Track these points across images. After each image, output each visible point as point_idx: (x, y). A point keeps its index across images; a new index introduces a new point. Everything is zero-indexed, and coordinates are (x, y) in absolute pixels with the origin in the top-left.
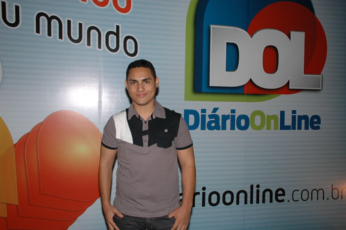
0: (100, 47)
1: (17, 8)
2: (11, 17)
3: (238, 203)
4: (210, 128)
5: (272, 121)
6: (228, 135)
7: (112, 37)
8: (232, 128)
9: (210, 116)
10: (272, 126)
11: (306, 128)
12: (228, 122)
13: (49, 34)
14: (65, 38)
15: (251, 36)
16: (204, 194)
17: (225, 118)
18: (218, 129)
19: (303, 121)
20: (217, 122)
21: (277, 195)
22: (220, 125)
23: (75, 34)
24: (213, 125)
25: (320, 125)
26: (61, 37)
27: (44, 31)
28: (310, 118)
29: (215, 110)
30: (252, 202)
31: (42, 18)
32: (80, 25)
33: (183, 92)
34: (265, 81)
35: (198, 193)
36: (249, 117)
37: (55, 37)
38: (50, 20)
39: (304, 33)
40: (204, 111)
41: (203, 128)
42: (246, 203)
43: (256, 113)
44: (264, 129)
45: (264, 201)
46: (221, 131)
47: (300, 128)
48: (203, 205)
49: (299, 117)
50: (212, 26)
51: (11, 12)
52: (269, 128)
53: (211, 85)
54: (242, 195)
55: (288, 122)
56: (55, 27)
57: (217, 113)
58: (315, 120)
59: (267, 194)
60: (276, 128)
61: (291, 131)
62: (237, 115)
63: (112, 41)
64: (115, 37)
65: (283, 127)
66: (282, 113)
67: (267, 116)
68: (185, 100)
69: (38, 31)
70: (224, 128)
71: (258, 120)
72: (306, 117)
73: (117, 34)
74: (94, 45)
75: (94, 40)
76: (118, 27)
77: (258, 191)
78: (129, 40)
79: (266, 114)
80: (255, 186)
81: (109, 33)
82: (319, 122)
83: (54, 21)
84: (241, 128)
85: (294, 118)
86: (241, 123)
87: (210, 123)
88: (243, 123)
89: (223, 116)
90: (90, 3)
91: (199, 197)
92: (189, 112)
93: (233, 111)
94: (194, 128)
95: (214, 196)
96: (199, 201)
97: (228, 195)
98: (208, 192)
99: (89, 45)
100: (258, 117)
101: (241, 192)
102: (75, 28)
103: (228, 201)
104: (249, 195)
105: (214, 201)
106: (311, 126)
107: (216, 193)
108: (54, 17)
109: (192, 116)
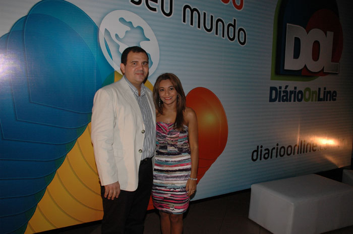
0: (223, 36)
2: (167, 8)
3: (294, 154)
4: (283, 101)
5: (314, 95)
6: (292, 105)
7: (231, 29)
8: (294, 101)
9: (284, 92)
10: (314, 99)
11: (330, 100)
12: (293, 95)
13: (192, 24)
14: (202, 27)
15: (308, 33)
16: (277, 148)
17: (291, 92)
18: (287, 101)
19: (329, 95)
20: (286, 96)
21: (313, 148)
22: (289, 98)
23: (208, 24)
24: (285, 98)
25: (337, 98)
26: (199, 27)
27: (188, 21)
28: (332, 92)
29: (287, 87)
30: (301, 153)
31: (188, 9)
32: (212, 17)
33: (270, 73)
35: (274, 148)
36: (303, 92)
37: (195, 26)
38: (192, 11)
39: (333, 33)
40: (280, 88)
41: (279, 101)
42: (298, 153)
43: (308, 89)
44: (310, 101)
45: (306, 152)
47: (327, 100)
48: (277, 157)
49: (327, 92)
50: (288, 24)
51: (167, 3)
52: (312, 101)
53: (285, 68)
54: (297, 148)
55: (322, 96)
56: (196, 18)
57: (287, 89)
58: (334, 94)
59: (309, 146)
60: (316, 101)
61: (323, 102)
62: (297, 91)
63: (231, 32)
64: (233, 28)
65: (320, 100)
66: (320, 89)
67: (313, 91)
68: (271, 80)
69: (184, 21)
70: (290, 101)
71: (307, 96)
72: (329, 92)
73: (234, 26)
74: (220, 34)
75: (220, 30)
76: (235, 20)
77: (304, 146)
78: (241, 31)
79: (312, 89)
80: (303, 141)
81: (230, 25)
82: (336, 96)
83: (195, 12)
84: (300, 100)
85: (325, 92)
86: (298, 96)
87: (283, 96)
88: (300, 98)
89: (290, 91)
91: (275, 151)
92: (272, 89)
93: (295, 88)
94: (274, 100)
95: (283, 150)
96: (274, 154)
97: (290, 149)
98: (279, 147)
99: (217, 34)
100: (307, 92)
101: (296, 145)
102: (208, 19)
103: (289, 152)
104: (300, 148)
105: (282, 153)
106: (333, 98)
107: (283, 147)
108: (195, 10)
109: (274, 92)
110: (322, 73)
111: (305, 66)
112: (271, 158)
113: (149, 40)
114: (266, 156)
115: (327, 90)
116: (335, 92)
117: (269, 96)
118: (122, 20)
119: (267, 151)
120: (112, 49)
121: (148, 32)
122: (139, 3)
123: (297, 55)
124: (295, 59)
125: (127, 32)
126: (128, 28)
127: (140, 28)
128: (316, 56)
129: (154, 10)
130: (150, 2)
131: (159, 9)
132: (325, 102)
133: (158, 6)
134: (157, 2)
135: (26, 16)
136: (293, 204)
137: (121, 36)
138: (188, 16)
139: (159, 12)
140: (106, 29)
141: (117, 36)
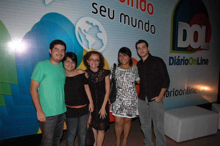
0: (142, 29)
1: (114, 11)
2: (111, 15)
3: (183, 94)
4: (177, 64)
5: (195, 61)
6: (182, 67)
7: (147, 25)
8: (184, 64)
9: (177, 60)
10: (195, 63)
11: (204, 64)
12: (183, 61)
13: (125, 23)
14: (131, 25)
15: (191, 27)
16: (174, 91)
17: (182, 60)
18: (179, 65)
20: (179, 62)
21: (195, 90)
23: (134, 23)
24: (178, 63)
25: (208, 63)
26: (129, 24)
27: (123, 22)
29: (179, 57)
30: (187, 94)
31: (122, 15)
32: (136, 19)
33: (169, 49)
34: (194, 46)
35: (172, 91)
36: (189, 59)
37: (127, 24)
38: (125, 16)
40: (175, 57)
41: (175, 65)
42: (186, 94)
43: (191, 58)
45: (191, 93)
46: (180, 65)
47: (203, 64)
48: (173, 96)
49: (203, 60)
50: (179, 22)
51: (111, 13)
52: (194, 64)
53: (178, 47)
54: (185, 91)
55: (199, 62)
56: (127, 20)
57: (179, 58)
59: (192, 90)
60: (196, 64)
61: (200, 65)
62: (185, 59)
63: (147, 27)
64: (148, 25)
65: (198, 64)
66: (198, 58)
67: (194, 59)
68: (170, 53)
69: (121, 22)
70: (181, 65)
71: (191, 62)
72: (204, 60)
73: (148, 24)
75: (141, 26)
76: (149, 21)
77: (190, 89)
78: (153, 27)
79: (194, 58)
80: (189, 87)
81: (146, 23)
82: (208, 62)
83: (127, 17)
84: (187, 64)
85: (201, 60)
86: (186, 62)
87: (177, 62)
88: (187, 63)
89: (181, 59)
90: (139, 10)
91: (172, 93)
92: (171, 58)
93: (184, 57)
94: (172, 64)
95: (177, 92)
96: (172, 94)
97: (181, 91)
98: (175, 90)
99: (139, 28)
100: (191, 60)
101: (185, 90)
102: (134, 21)
103: (181, 93)
104: (187, 91)
105: (177, 94)
106: (206, 63)
107: (177, 90)
108: (127, 15)
109: (172, 60)
110: (199, 49)
111: (190, 45)
112: (170, 96)
113: (102, 32)
114: (168, 95)
115: (203, 58)
116: (207, 60)
117: (169, 62)
118: (87, 22)
119: (168, 93)
120: (82, 37)
121: (101, 28)
122: (96, 13)
123: (184, 39)
124: (184, 42)
125: (90, 28)
126: (91, 26)
127: (97, 26)
128: (196, 40)
129: (105, 16)
130: (102, 12)
131: (107, 16)
132: (202, 65)
133: (107, 14)
134: (106, 12)
135: (39, 22)
136: (180, 121)
137: (87, 30)
138: (123, 19)
139: (107, 17)
140: (79, 27)
141: (84, 30)
